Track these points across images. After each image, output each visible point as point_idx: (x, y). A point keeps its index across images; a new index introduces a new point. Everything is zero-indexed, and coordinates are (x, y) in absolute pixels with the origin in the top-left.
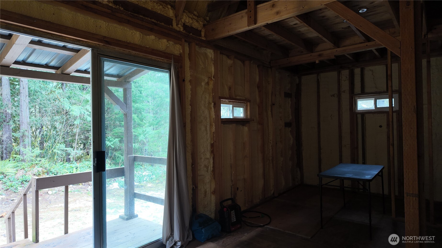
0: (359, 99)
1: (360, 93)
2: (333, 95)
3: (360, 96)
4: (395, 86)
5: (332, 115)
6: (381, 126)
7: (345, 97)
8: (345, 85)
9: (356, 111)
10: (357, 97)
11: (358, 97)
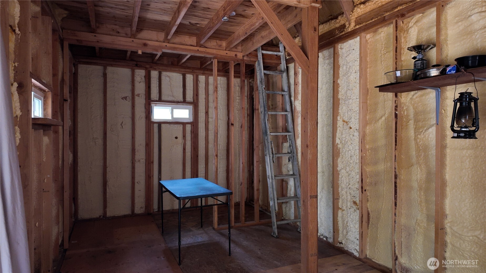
0: (156, 106)
1: (157, 99)
2: (125, 98)
3: (157, 104)
4: (189, 97)
5: (122, 123)
6: (176, 138)
7: (140, 102)
8: (140, 88)
9: (153, 120)
10: (153, 103)
11: (155, 103)
